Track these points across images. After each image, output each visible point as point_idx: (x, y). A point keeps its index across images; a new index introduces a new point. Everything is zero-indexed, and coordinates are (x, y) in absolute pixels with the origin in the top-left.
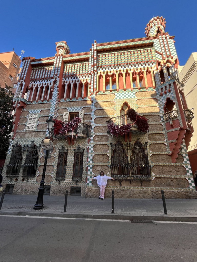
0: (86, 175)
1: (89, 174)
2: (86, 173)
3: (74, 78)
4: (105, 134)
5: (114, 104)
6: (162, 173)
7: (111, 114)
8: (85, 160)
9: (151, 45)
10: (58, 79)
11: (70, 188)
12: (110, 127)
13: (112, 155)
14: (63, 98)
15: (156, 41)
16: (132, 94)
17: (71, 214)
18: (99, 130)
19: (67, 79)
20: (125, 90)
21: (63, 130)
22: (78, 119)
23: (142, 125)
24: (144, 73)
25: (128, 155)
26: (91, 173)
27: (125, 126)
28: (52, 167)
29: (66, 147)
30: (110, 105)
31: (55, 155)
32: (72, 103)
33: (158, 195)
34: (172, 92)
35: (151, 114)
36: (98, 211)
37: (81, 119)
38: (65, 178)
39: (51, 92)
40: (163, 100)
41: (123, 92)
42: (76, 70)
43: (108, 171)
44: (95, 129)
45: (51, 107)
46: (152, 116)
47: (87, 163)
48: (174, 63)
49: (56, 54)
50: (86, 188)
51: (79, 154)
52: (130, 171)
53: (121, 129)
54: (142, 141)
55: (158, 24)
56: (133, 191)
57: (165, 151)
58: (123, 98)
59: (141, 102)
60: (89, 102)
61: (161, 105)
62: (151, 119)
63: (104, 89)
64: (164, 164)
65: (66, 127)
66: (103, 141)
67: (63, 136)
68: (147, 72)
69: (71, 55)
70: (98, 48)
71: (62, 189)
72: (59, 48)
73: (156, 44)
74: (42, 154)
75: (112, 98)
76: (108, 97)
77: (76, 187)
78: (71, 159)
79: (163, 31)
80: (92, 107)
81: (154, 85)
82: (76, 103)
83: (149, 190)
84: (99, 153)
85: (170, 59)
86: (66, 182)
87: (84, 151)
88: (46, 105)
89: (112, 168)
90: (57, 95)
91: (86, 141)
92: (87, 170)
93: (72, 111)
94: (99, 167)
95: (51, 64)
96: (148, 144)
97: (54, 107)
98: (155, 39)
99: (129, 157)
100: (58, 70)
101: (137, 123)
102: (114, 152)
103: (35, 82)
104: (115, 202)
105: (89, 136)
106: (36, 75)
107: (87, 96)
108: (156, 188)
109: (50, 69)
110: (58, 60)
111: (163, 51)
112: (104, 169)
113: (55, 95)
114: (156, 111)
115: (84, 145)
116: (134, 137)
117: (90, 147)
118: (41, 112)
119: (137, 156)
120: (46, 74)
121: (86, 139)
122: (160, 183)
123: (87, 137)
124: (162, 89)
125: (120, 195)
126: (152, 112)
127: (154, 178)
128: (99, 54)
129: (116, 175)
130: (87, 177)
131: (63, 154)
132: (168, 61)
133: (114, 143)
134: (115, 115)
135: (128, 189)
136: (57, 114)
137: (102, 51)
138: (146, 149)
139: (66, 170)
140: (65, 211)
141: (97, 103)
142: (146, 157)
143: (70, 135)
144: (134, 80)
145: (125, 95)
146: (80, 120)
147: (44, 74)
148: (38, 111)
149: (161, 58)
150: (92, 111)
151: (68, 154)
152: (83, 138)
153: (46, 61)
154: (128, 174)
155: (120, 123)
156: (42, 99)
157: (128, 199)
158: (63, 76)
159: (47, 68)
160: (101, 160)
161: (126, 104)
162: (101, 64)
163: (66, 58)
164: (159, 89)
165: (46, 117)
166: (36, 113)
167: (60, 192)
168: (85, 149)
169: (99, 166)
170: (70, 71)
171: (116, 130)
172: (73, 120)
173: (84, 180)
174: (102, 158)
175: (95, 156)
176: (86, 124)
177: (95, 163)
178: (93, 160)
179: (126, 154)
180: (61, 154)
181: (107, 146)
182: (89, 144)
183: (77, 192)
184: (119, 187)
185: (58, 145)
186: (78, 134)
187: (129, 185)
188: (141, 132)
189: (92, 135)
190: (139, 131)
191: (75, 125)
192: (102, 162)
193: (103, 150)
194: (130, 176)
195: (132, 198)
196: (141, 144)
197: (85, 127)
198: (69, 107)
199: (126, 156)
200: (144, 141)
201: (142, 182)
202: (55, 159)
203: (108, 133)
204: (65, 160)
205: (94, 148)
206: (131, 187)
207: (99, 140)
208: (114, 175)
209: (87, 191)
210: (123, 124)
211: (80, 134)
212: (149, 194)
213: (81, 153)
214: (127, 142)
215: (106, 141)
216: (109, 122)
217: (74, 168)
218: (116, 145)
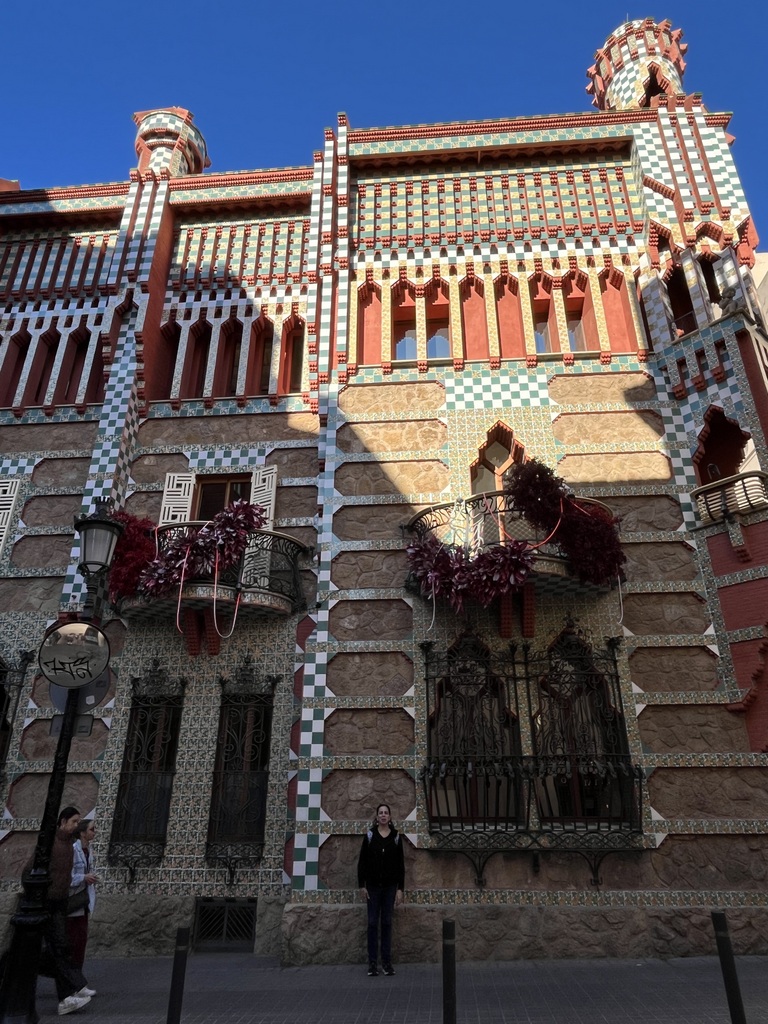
0: (287, 828)
1: (304, 823)
2: (285, 817)
3: (228, 296)
4: (393, 594)
5: (440, 436)
6: (702, 808)
7: (421, 489)
8: (278, 737)
9: (621, 149)
10: (142, 300)
11: (190, 906)
12: (422, 556)
13: (432, 709)
14: (167, 396)
15: (646, 131)
16: (533, 387)
18: (359, 575)
19: (190, 298)
20: (496, 365)
21: (160, 571)
22: (248, 510)
23: (592, 548)
24: (591, 283)
25: (517, 708)
26: (314, 814)
27: (498, 550)
28: (89, 782)
29: (176, 663)
30: (418, 440)
31: (109, 711)
32: (215, 425)
33: (683, 934)
34: (731, 381)
35: (633, 491)
37: (262, 510)
38: (164, 845)
39: (101, 361)
40: (687, 418)
41: (485, 374)
42: (237, 256)
43: (414, 804)
44: (339, 567)
45: (100, 446)
46: (639, 502)
47: (292, 756)
48: (736, 238)
49: (133, 172)
50: (288, 907)
51: (246, 707)
52: (533, 801)
53: (481, 570)
54: (589, 634)
55: (651, 52)
56: (550, 918)
57: (710, 685)
58: (488, 404)
59: (579, 430)
60: (312, 423)
61: (682, 445)
62: (631, 516)
63: (386, 357)
64: (709, 759)
65: (179, 558)
66: (382, 632)
67: (161, 602)
68: (603, 277)
69: (215, 176)
70: (358, 150)
71: (143, 912)
72: (152, 141)
73: (643, 148)
74: (32, 705)
75: (429, 404)
76: (409, 396)
77: (229, 900)
78: (200, 735)
79: (675, 88)
80: (321, 446)
81: (641, 344)
82: (237, 427)
83: (634, 907)
84: (360, 699)
85: (715, 219)
86: (167, 873)
87: (273, 687)
88: (70, 434)
89: (432, 779)
90: (130, 380)
91: (285, 632)
92: (293, 800)
93: (210, 467)
94: (358, 780)
95: (108, 219)
96: (621, 647)
97: (115, 446)
98: (641, 120)
99: (522, 722)
100: (142, 249)
101: (565, 538)
102: (440, 694)
103: (15, 309)
105: (304, 607)
106: (22, 271)
107: (295, 386)
108: (674, 894)
109: (98, 243)
110: (145, 199)
111: (681, 180)
112: (388, 794)
113: (121, 380)
114: (659, 477)
115: (276, 653)
116: (548, 610)
117: (309, 669)
118: (42, 469)
120: (78, 266)
121: (289, 622)
122: (691, 867)
123: (294, 612)
124: (682, 363)
125: (480, 942)
126: (637, 478)
127: (660, 838)
128: (360, 182)
129: (457, 827)
130: (292, 838)
131: (153, 708)
132: (705, 231)
133: (443, 645)
134: (446, 495)
135: (523, 902)
136: (131, 481)
137: (378, 164)
138: (611, 676)
139: (169, 798)
141: (346, 428)
142: (612, 723)
143: (201, 600)
144: (542, 313)
145: (496, 388)
146: (257, 515)
147: (64, 268)
148: (23, 462)
149: (672, 214)
150: (322, 470)
151: (187, 705)
152: (273, 616)
153: (77, 201)
154: (519, 818)
155: (471, 536)
156: (48, 401)
157: (522, 964)
158: (170, 283)
159: (84, 238)
160: (371, 742)
161: (500, 437)
162: (369, 228)
163: (187, 193)
164: (669, 366)
165: (64, 500)
166: (12, 476)
167: (130, 931)
168: (279, 679)
169: (360, 776)
170: (207, 259)
171: (452, 573)
172: (219, 519)
173: (275, 859)
174: (374, 730)
175: (340, 715)
176: (289, 541)
177: (336, 759)
178: (325, 737)
179: (509, 704)
180: (144, 708)
181: (404, 659)
182: (303, 647)
183: (230, 929)
184: (471, 893)
185: (129, 656)
186: (244, 592)
187: (527, 880)
188: (587, 583)
189: (321, 598)
190: (574, 580)
191: (233, 543)
192: (376, 751)
193: (381, 684)
194: (532, 832)
195: (545, 957)
196: (586, 649)
197: (283, 553)
198: (199, 446)
199: (508, 716)
200: (599, 633)
201: (599, 865)
202: (110, 736)
203: (408, 591)
204: (164, 740)
205: (330, 670)
206: (536, 894)
207: (358, 626)
208: (443, 828)
209: (290, 922)
210: (490, 541)
211: (254, 592)
212: (638, 933)
213: (257, 698)
214: (509, 637)
215: (400, 635)
216: (417, 530)
217: (215, 788)
218: (455, 656)
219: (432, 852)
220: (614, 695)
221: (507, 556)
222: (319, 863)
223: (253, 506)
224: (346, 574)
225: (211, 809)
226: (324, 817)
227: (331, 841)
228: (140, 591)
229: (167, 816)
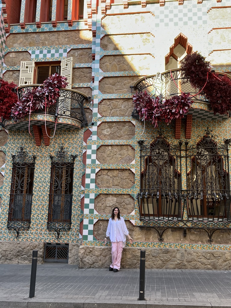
0: (81, 217)
1: (87, 215)
2: (79, 213)
4: (126, 119)
5: (151, 41)
7: (141, 68)
8: (76, 181)
11: (42, 246)
12: (140, 101)
13: (143, 170)
14: (18, 21)
16: (200, 14)
17: (45, 301)
18: (111, 110)
20: (181, 2)
21: (20, 107)
22: (59, 78)
23: (221, 97)
25: (181, 170)
26: (91, 211)
27: (176, 98)
29: (31, 149)
30: (140, 44)
31: (3, 169)
32: (42, 36)
36: (108, 295)
37: (66, 79)
38: (30, 223)
41: (176, 7)
43: (134, 208)
44: (102, 106)
47: (83, 188)
50: (81, 247)
51: (62, 168)
52: (185, 208)
53: (167, 107)
54: (216, 137)
56: (189, 253)
58: (176, 24)
59: (221, 37)
60: (87, 35)
65: (28, 101)
66: (121, 136)
67: (22, 122)
71: (23, 248)
75: (146, 25)
76: (136, 20)
77: (57, 244)
80: (93, 47)
82: (53, 37)
83: (226, 251)
84: (111, 165)
86: (32, 234)
87: (74, 160)
89: (142, 200)
91: (78, 136)
92: (83, 206)
93: (41, 58)
94: (110, 198)
99: (182, 175)
101: (208, 91)
102: (147, 165)
104: (146, 276)
105: (87, 125)
107: (81, 18)
112: (123, 204)
115: (75, 145)
116: (198, 126)
117: (89, 152)
119: (203, 174)
121: (80, 131)
123: (82, 127)
125: (160, 262)
129: (151, 218)
130: (83, 221)
131: (22, 168)
133: (149, 142)
135: (178, 248)
136: (4, 65)
138: (225, 157)
139: (31, 204)
140: (32, 295)
141: (106, 38)
143: (40, 121)
145: (181, 15)
146: (63, 81)
150: (94, 59)
151: (36, 167)
152: (73, 129)
154: (179, 215)
155: (163, 91)
157: (176, 270)
160: (116, 183)
161: (181, 41)
167: (19, 254)
168: (76, 156)
169: (111, 196)
171: (153, 109)
172: (46, 83)
173: (76, 229)
174: (117, 178)
175: (103, 172)
176: (79, 94)
177: (101, 189)
178: (96, 181)
179: (177, 168)
180: (18, 168)
181: (131, 148)
182: (86, 142)
183: (59, 255)
184: (157, 243)
185: (10, 145)
186: (59, 118)
187: (181, 239)
188: (217, 114)
189: (93, 121)
190: (210, 112)
191: (52, 94)
192: (118, 187)
193: (120, 159)
194: (184, 220)
195: (187, 268)
196: (214, 144)
197: (76, 100)
198: (35, 47)
199: (176, 173)
200: (221, 137)
201: (212, 234)
202: (4, 179)
203: (133, 118)
204: (28, 181)
205: (98, 153)
206: (184, 244)
207: (111, 133)
208: (146, 218)
209: (82, 252)
210: (172, 93)
211: (64, 118)
212: (227, 261)
213: (67, 164)
214: (179, 138)
215: (129, 137)
216: (138, 89)
217: (50, 201)
218: (154, 147)
219: (141, 227)
220: (225, 165)
221: (179, 100)
222: (94, 231)
223: (61, 77)
224: (105, 110)
225: (49, 209)
226: (95, 212)
227: (99, 222)
228: (12, 116)
229: (31, 211)
